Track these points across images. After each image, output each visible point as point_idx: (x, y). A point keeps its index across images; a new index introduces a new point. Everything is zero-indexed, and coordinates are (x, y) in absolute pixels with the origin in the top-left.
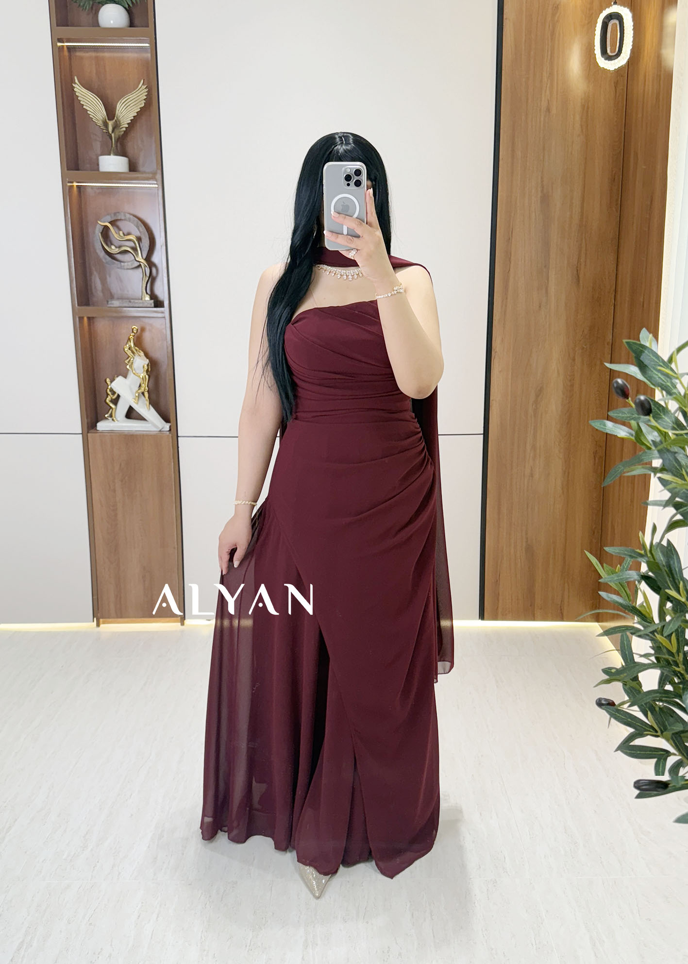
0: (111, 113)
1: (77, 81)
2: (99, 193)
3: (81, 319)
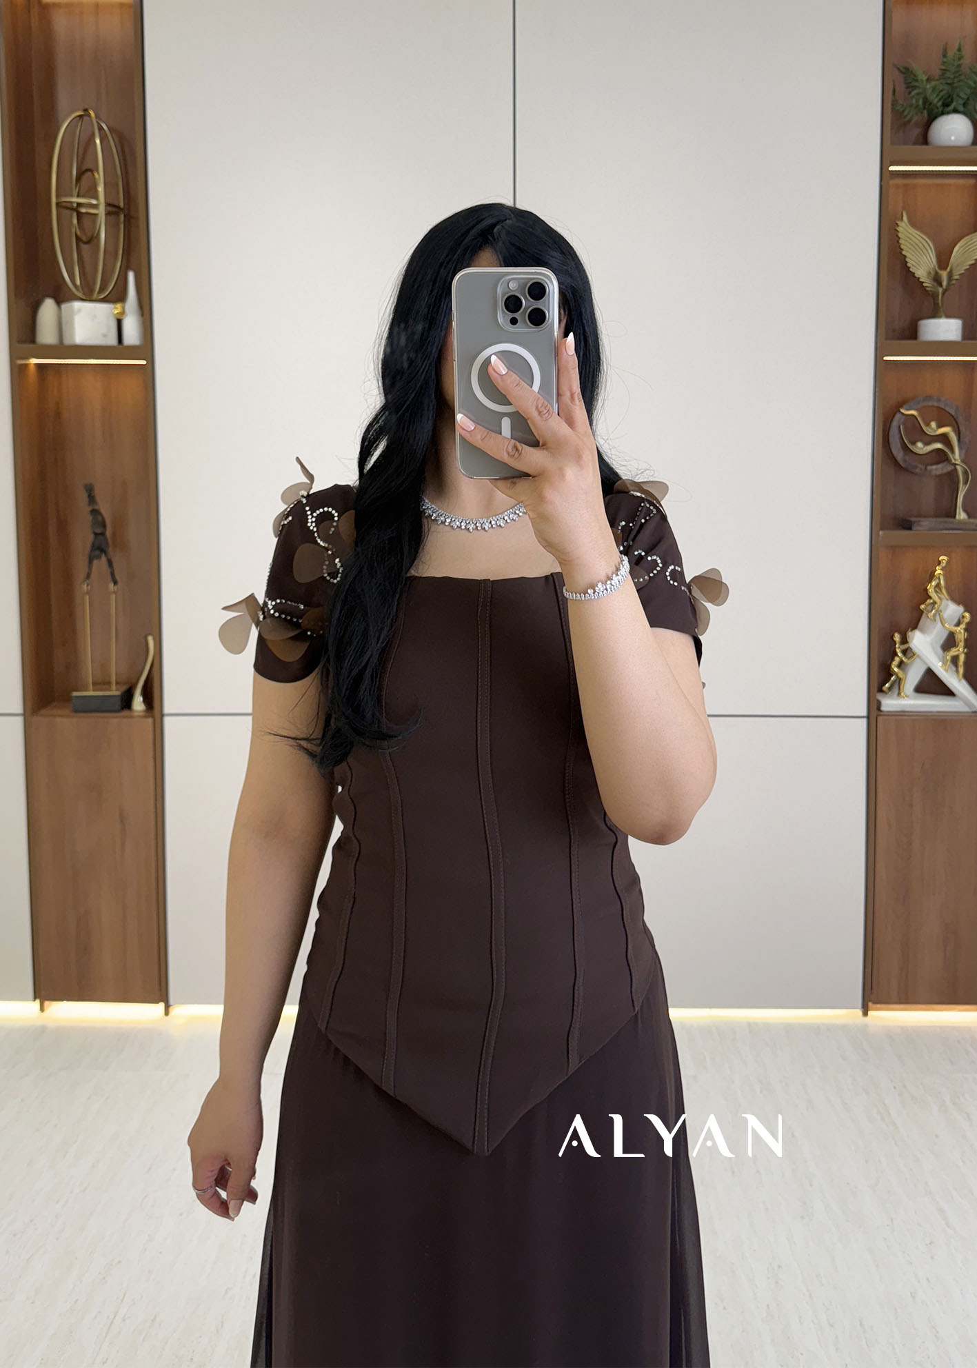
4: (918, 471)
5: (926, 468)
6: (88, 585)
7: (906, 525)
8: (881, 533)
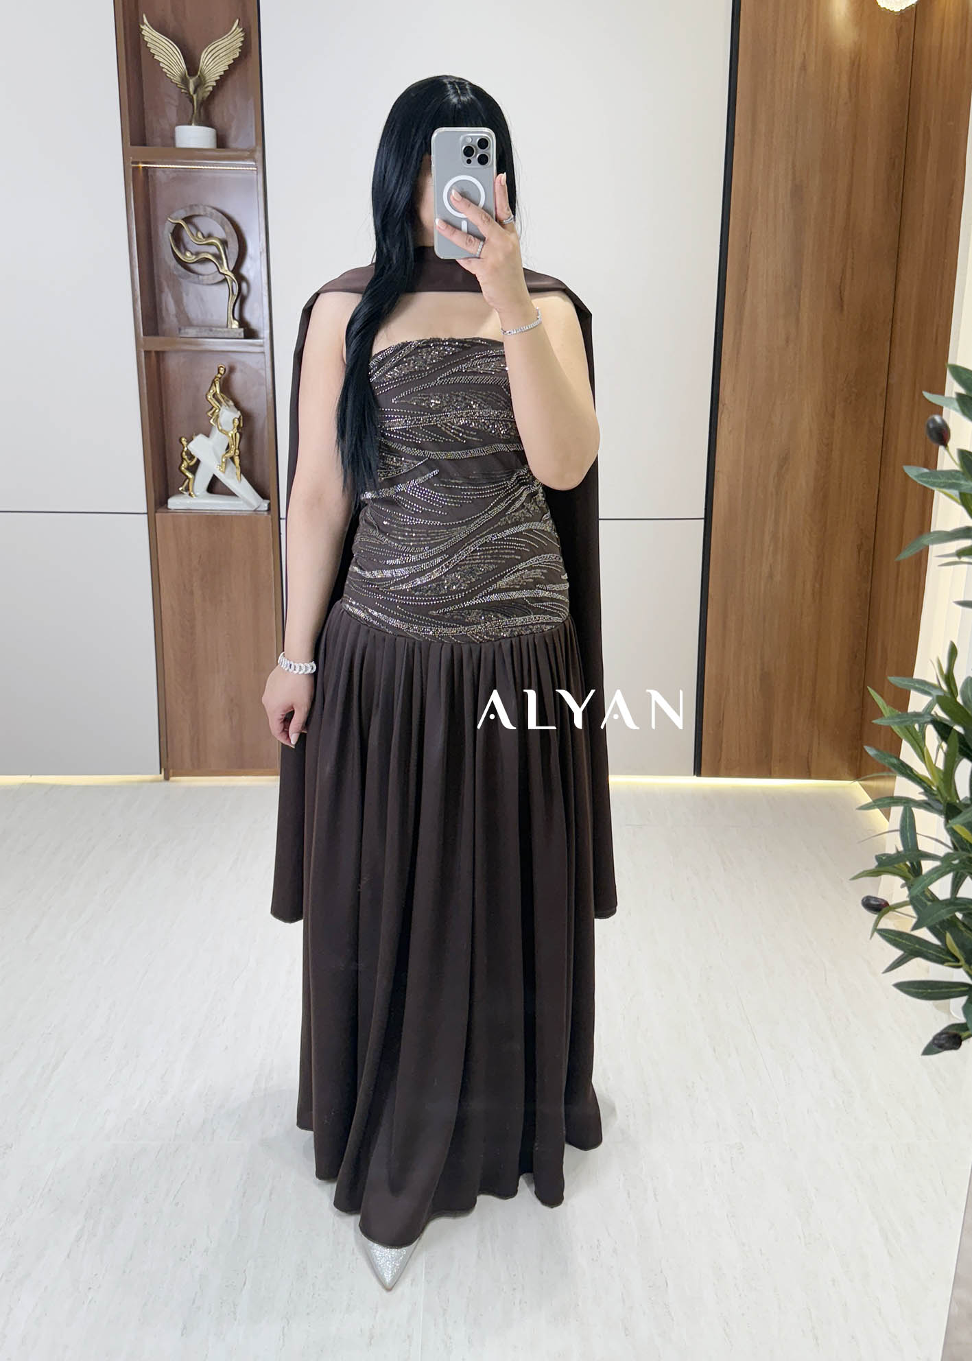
1: (145, 21)
2: (173, 178)
3: (147, 353)
8: (144, 339)
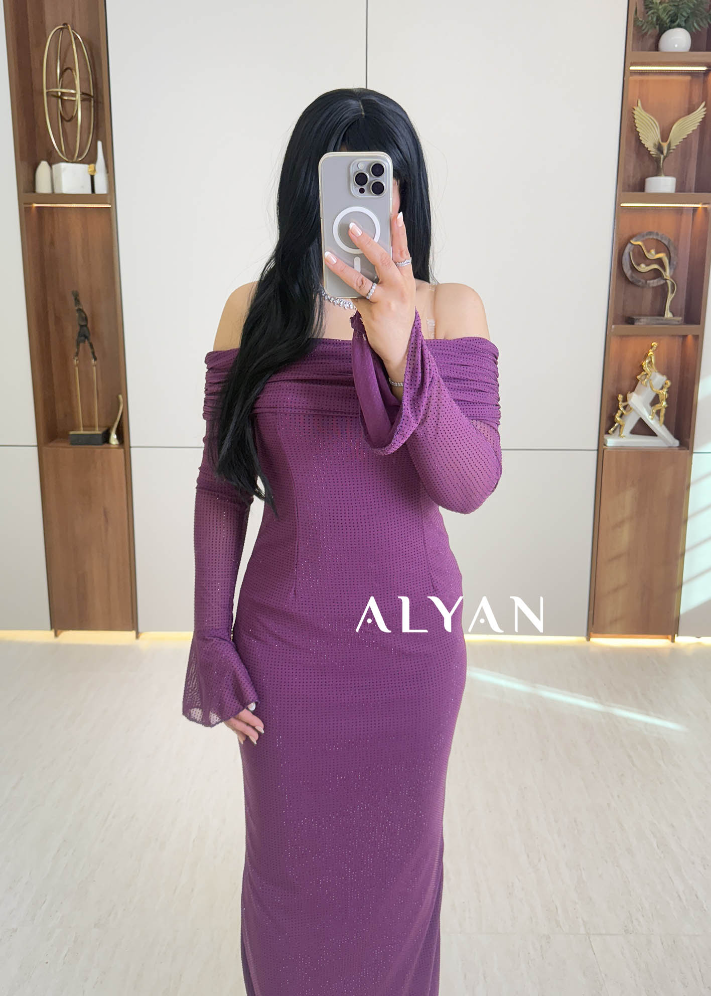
0: (665, 136)
1: (640, 104)
4: (640, 284)
5: (646, 282)
6: (77, 360)
7: (630, 321)
8: (613, 327)
